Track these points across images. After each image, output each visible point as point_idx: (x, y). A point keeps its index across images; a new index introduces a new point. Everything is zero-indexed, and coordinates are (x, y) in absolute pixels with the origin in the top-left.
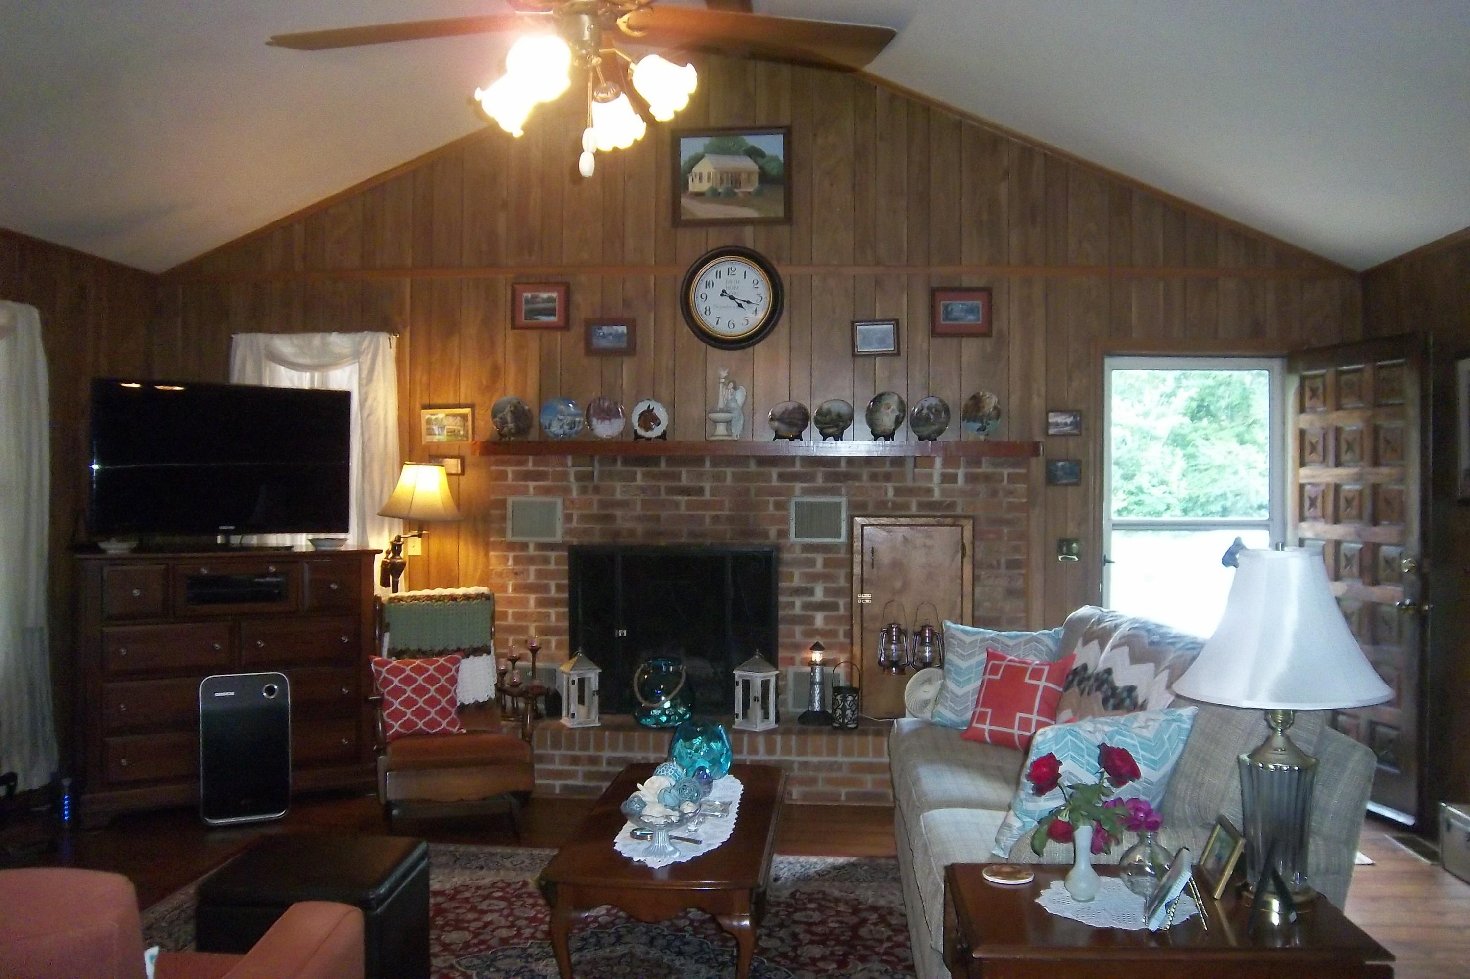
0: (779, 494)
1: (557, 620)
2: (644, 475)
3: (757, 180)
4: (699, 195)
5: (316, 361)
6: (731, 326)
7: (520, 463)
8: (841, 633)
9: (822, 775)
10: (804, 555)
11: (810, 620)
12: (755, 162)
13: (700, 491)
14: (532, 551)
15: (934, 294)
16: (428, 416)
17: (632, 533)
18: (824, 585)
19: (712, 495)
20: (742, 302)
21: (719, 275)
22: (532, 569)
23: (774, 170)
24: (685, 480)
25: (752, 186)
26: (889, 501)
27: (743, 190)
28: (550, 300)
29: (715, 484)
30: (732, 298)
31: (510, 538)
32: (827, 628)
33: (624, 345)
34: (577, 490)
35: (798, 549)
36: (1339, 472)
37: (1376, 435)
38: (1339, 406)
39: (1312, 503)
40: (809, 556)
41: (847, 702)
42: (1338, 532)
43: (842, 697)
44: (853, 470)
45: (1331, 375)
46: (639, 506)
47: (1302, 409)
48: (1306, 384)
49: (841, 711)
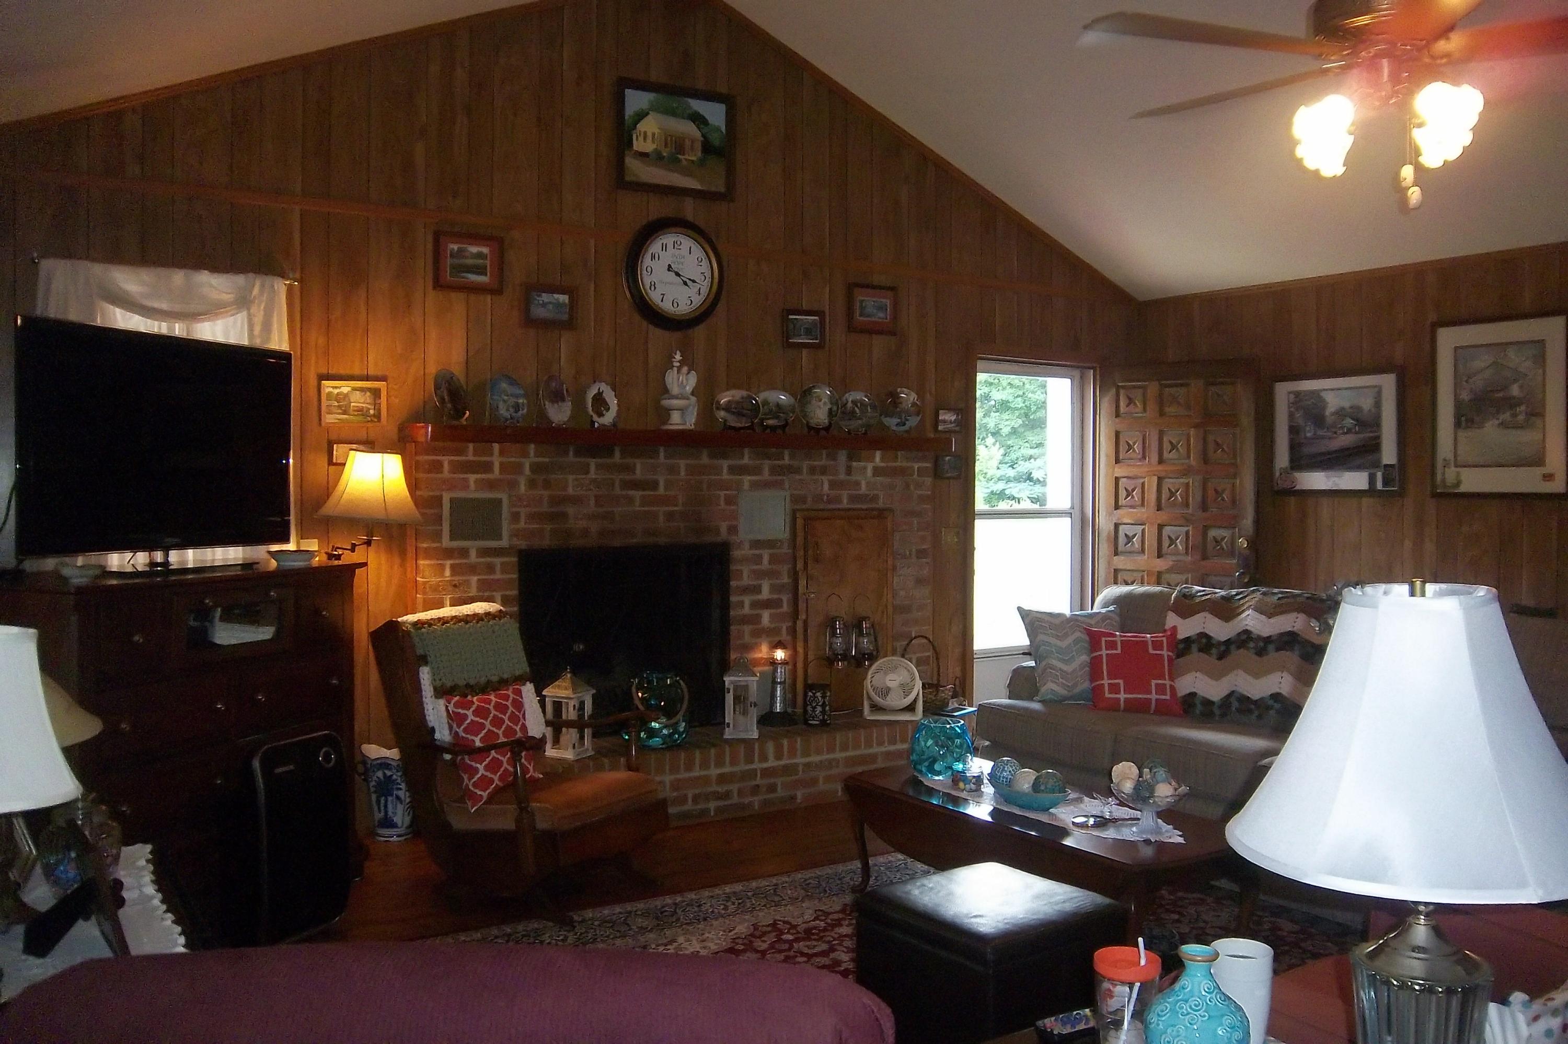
0: (729, 489)
2: (598, 467)
3: (700, 148)
4: (644, 155)
5: (177, 308)
6: (675, 305)
7: (459, 452)
8: (784, 630)
9: (822, 775)
10: (752, 552)
11: (757, 619)
12: (699, 128)
13: (654, 485)
14: (473, 557)
15: (851, 287)
16: (328, 390)
17: (585, 532)
18: (771, 582)
19: (666, 489)
20: (688, 281)
21: (664, 247)
22: (474, 579)
23: (716, 140)
24: (639, 473)
25: (694, 155)
26: (824, 494)
27: (687, 157)
28: (480, 255)
29: (668, 477)
30: (678, 274)
31: (446, 542)
32: (773, 626)
33: (565, 317)
34: (527, 485)
35: (747, 546)
36: (1160, 468)
37: (1205, 440)
38: (1162, 414)
39: (1129, 493)
40: (757, 552)
41: (820, 698)
42: (1162, 517)
43: (814, 694)
44: (795, 463)
45: (1153, 388)
46: (592, 502)
47: (1117, 415)
48: (1122, 392)
49: (814, 708)
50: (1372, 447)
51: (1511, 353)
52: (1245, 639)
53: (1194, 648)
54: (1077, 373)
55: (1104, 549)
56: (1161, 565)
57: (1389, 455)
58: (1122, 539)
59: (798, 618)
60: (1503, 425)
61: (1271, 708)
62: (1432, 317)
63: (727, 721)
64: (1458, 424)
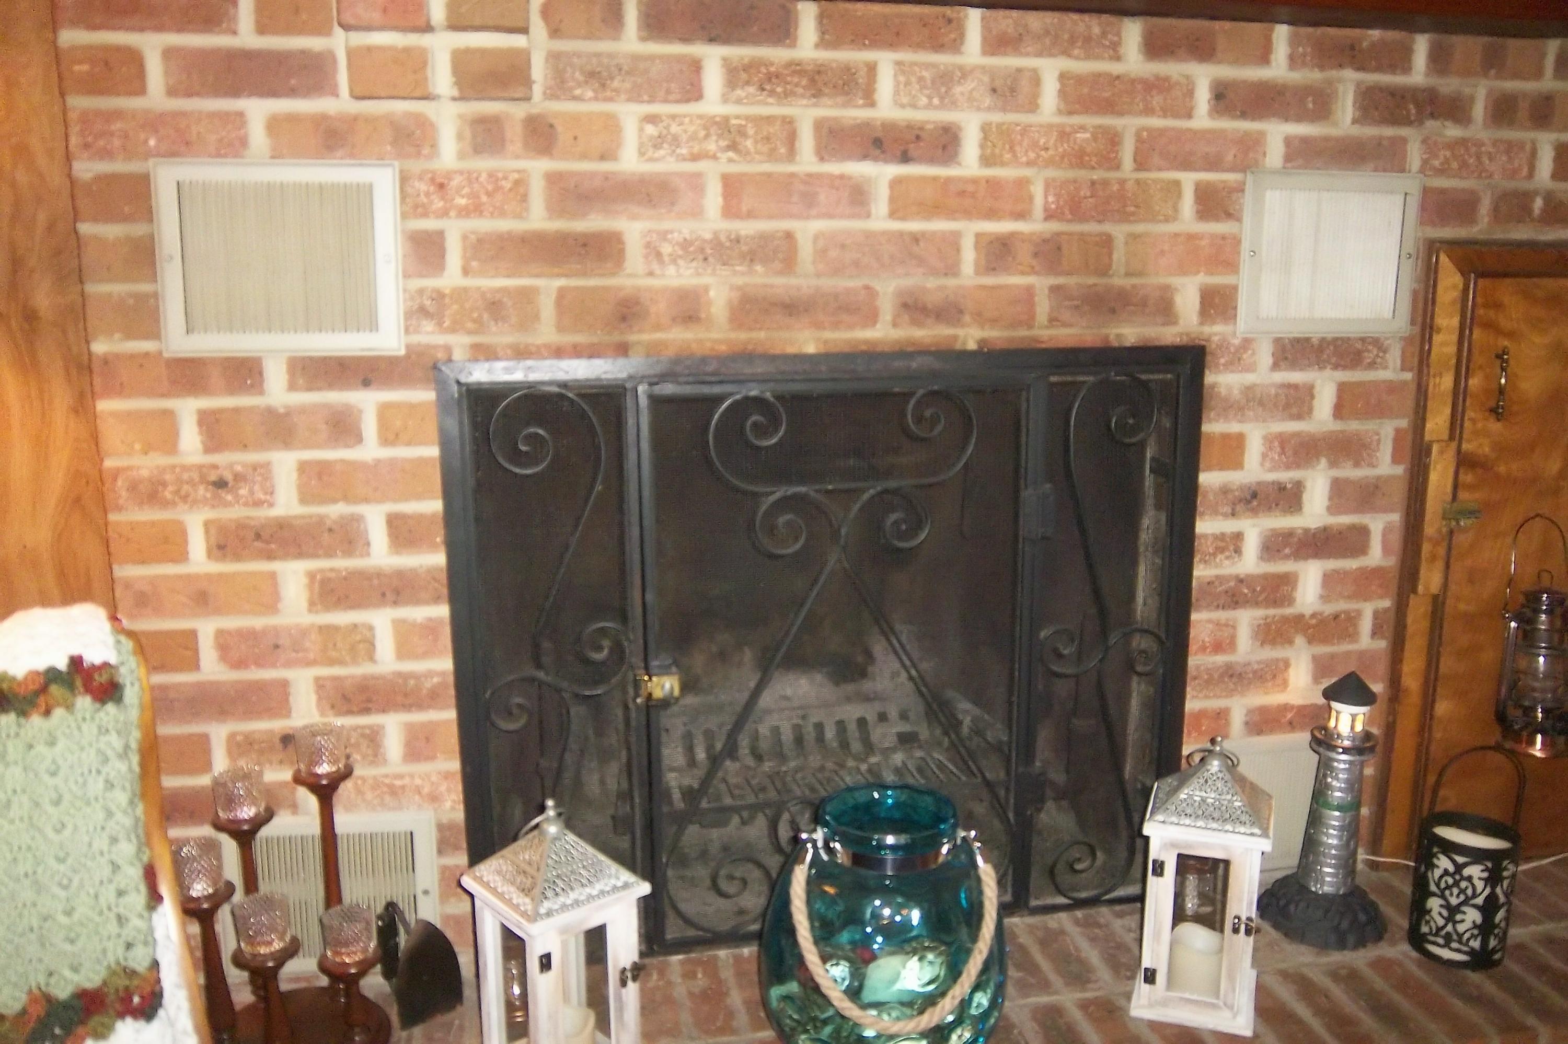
0: (1213, 164)
1: (403, 651)
2: (733, 75)
8: (1366, 625)
10: (1278, 376)
11: (1281, 590)
13: (945, 143)
14: (273, 387)
17: (688, 307)
18: (1336, 473)
19: (987, 159)
22: (288, 462)
24: (888, 101)
26: (1536, 193)
29: (997, 117)
32: (1329, 609)
34: (460, 137)
35: (1264, 355)
40: (1296, 377)
41: (1480, 885)
43: (1459, 868)
44: (1449, 85)
46: (713, 198)
49: (1453, 912)
59: (1414, 590)
63: (1146, 963)
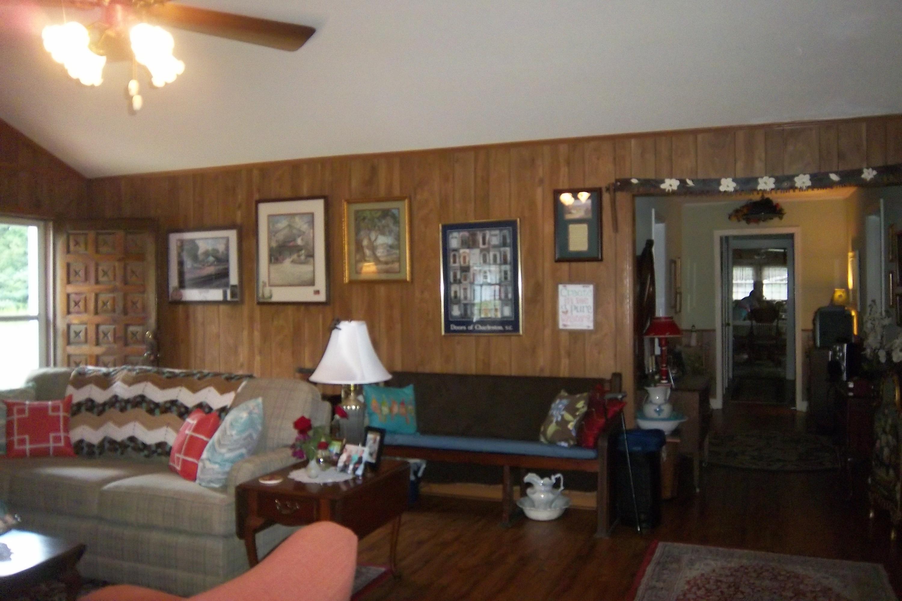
36: (98, 287)
37: (125, 268)
38: (97, 252)
39: (77, 304)
42: (98, 319)
45: (92, 234)
47: (68, 251)
48: (71, 238)
50: (224, 274)
51: (297, 219)
52: (115, 401)
53: (83, 409)
54: (42, 224)
55: (60, 342)
56: (98, 350)
57: (234, 279)
58: (72, 335)
60: (293, 262)
61: (128, 446)
62: (257, 197)
64: (270, 261)
